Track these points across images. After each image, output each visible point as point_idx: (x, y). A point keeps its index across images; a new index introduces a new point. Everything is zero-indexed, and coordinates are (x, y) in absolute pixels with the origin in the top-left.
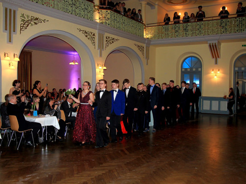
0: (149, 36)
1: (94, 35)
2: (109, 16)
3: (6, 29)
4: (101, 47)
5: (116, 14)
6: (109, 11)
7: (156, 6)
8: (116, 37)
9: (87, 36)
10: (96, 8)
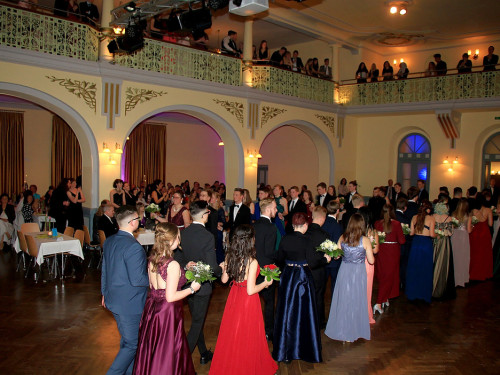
0: (344, 100)
1: (241, 106)
2: (268, 75)
3: (106, 112)
4: (253, 123)
5: (280, 70)
6: (268, 68)
7: (360, 50)
8: (280, 107)
9: (229, 109)
10: (248, 64)
